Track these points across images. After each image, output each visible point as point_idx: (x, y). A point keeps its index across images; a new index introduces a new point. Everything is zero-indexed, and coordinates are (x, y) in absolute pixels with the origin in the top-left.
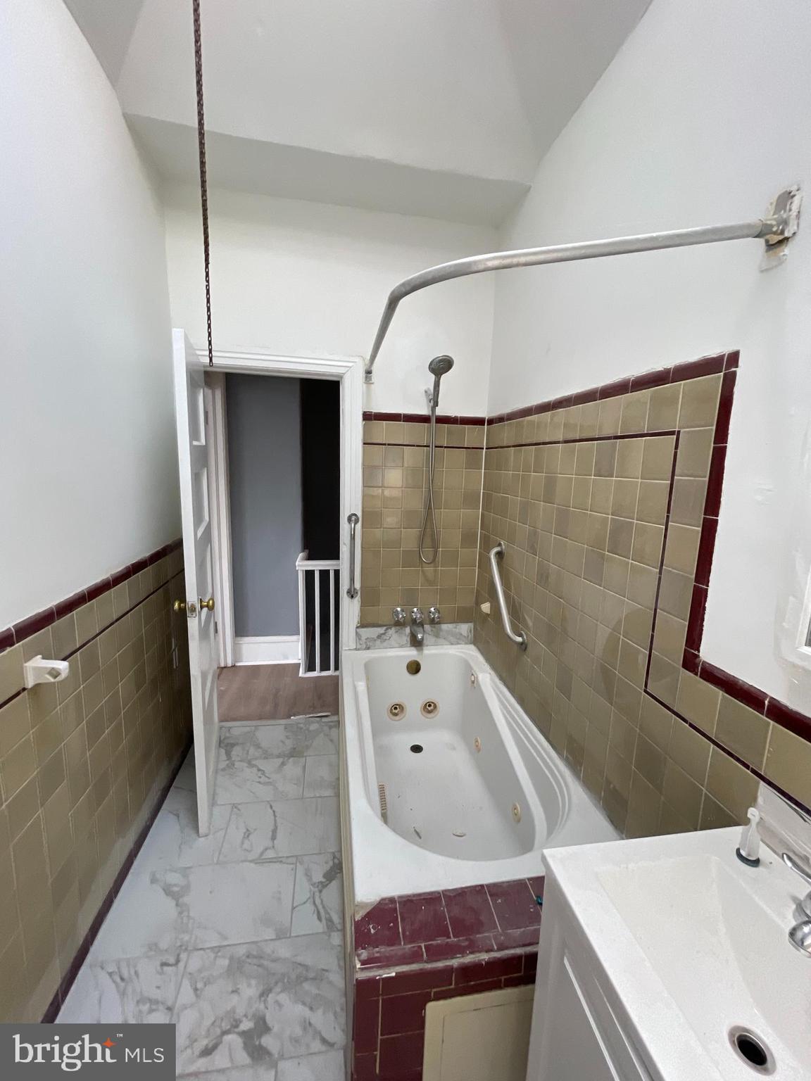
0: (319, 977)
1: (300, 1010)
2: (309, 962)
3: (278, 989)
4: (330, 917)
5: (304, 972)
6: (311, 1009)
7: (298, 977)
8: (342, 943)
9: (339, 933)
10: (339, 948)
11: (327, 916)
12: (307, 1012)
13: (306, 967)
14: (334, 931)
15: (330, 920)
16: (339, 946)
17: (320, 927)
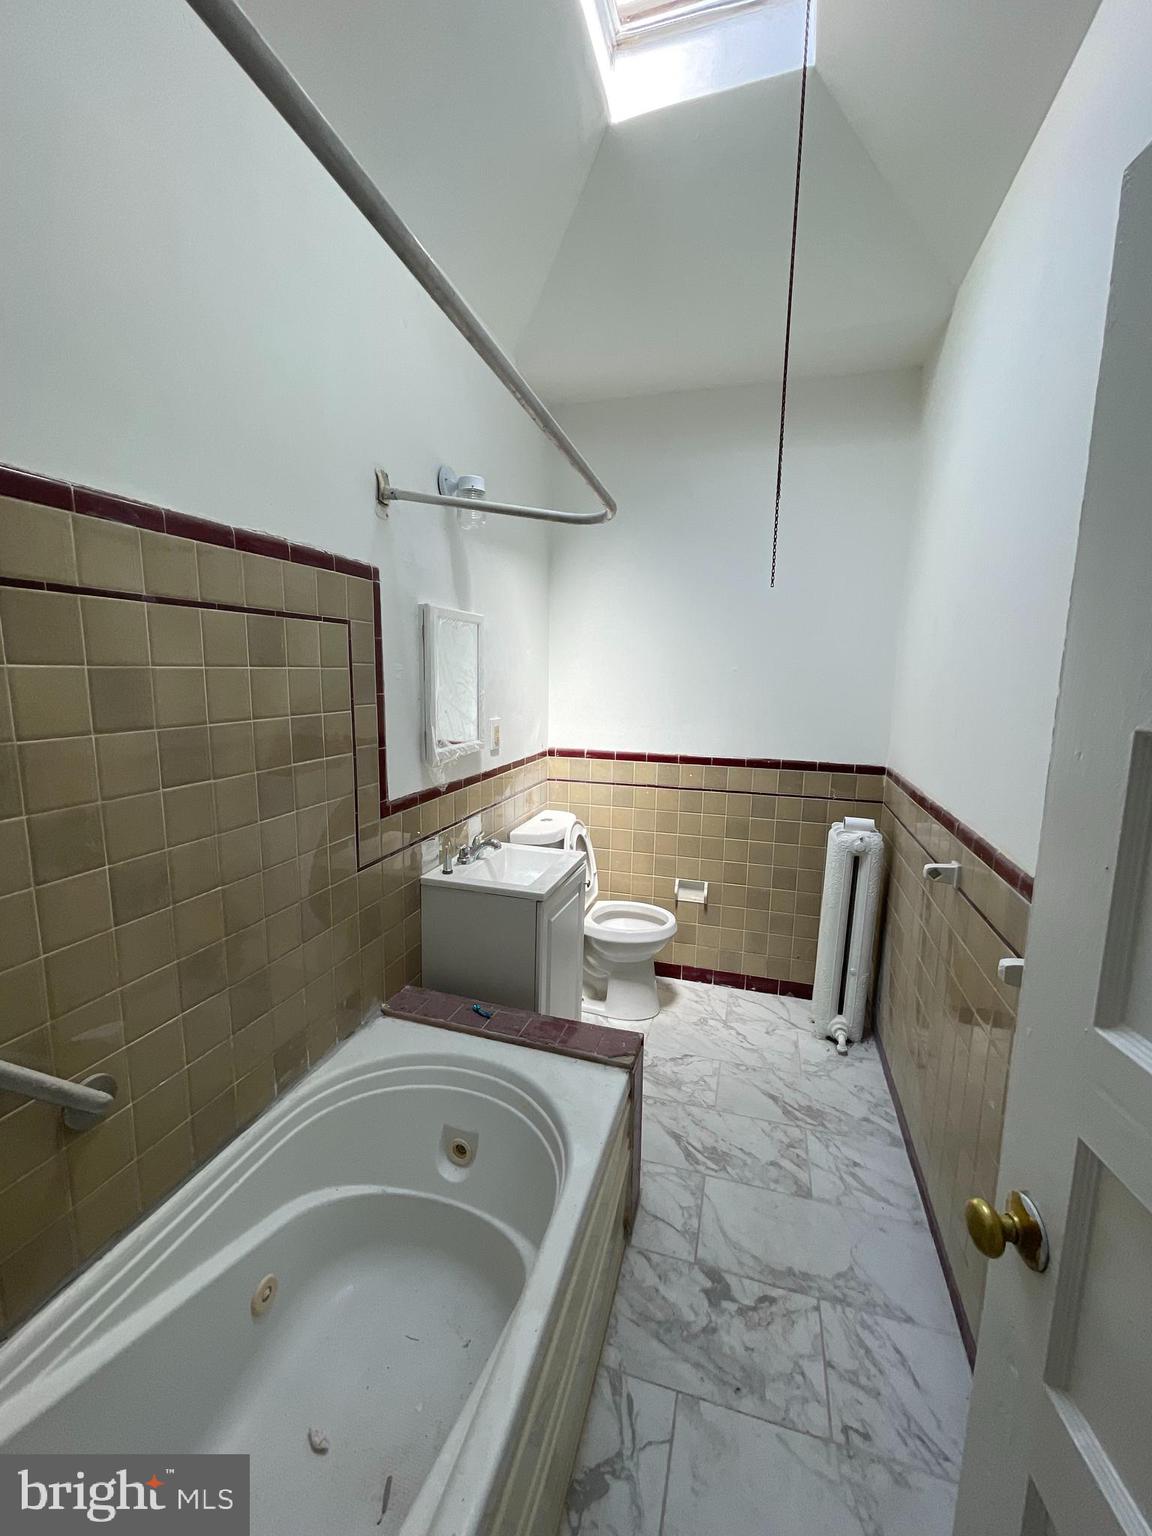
0: (643, 1319)
1: (672, 1295)
2: (655, 1343)
3: (696, 1329)
4: (613, 1395)
5: (661, 1331)
6: (657, 1290)
7: (669, 1330)
8: (606, 1347)
9: (606, 1364)
10: (612, 1341)
11: (617, 1398)
12: (662, 1288)
13: (658, 1337)
14: (614, 1370)
15: (616, 1390)
16: (610, 1344)
17: (631, 1385)
